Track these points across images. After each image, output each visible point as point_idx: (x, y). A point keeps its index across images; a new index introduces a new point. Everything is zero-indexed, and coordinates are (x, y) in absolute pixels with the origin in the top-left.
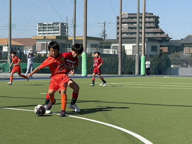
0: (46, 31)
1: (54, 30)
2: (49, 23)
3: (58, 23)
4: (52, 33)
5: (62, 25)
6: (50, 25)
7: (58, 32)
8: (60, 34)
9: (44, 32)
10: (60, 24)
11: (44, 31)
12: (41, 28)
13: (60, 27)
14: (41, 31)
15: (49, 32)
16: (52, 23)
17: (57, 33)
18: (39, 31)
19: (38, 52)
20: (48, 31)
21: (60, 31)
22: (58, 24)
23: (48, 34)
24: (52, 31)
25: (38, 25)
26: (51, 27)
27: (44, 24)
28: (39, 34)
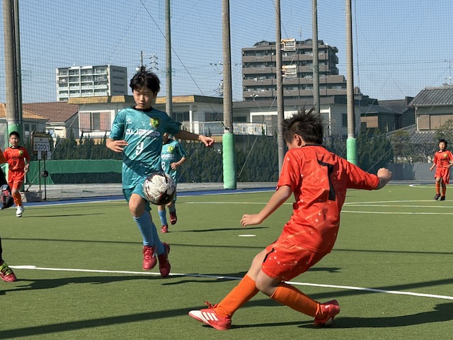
0: (77, 85)
1: (96, 83)
2: (84, 68)
3: (103, 68)
4: (91, 91)
5: (114, 70)
6: (86, 70)
7: (104, 87)
8: (109, 91)
9: (73, 88)
10: (109, 69)
11: (73, 85)
12: (65, 78)
13: (109, 77)
14: (65, 85)
15: (84, 88)
16: (91, 67)
17: (103, 90)
18: (61, 85)
19: (84, 134)
20: (82, 84)
21: (109, 84)
22: (104, 70)
23: (83, 91)
24: (91, 84)
25: (57, 71)
26: (89, 77)
27: (72, 68)
28: (61, 92)
